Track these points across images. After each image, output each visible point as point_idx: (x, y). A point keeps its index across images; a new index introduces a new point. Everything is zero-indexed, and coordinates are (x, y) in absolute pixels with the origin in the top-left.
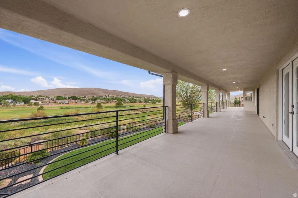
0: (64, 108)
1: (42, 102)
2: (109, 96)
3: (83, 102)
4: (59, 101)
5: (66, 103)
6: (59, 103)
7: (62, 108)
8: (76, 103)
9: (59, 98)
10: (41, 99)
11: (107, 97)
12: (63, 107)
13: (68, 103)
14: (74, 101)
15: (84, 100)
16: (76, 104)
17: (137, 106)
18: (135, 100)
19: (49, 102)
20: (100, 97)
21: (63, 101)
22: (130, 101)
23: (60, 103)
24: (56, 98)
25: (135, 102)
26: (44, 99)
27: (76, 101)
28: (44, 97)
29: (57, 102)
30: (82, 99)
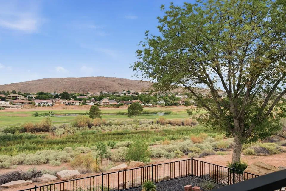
0: (41, 115)
1: (12, 103)
2: (129, 92)
3: (77, 103)
4: (37, 102)
5: (49, 106)
6: (37, 104)
7: (36, 115)
8: (67, 105)
9: (41, 96)
10: (13, 97)
11: (125, 94)
12: (39, 113)
13: (52, 106)
14: (62, 102)
15: (80, 100)
16: (66, 107)
17: (178, 113)
18: (178, 99)
19: (23, 103)
20: (113, 93)
21: (44, 101)
22: (166, 101)
23: (39, 106)
24: (35, 96)
25: (176, 105)
26: (17, 98)
27: (67, 101)
28: (19, 93)
29: (35, 104)
30: (78, 97)
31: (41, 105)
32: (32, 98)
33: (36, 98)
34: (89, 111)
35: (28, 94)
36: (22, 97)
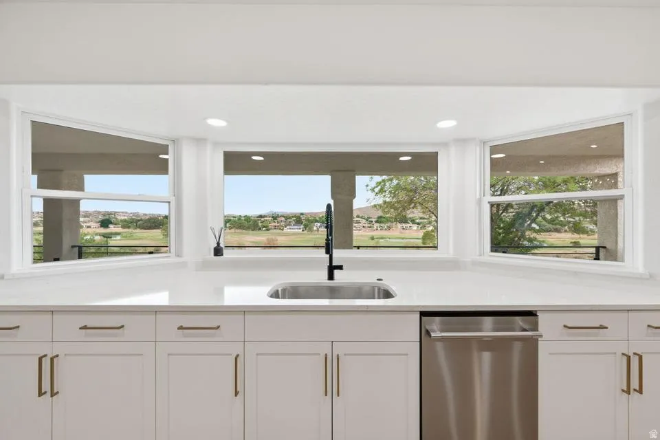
3: (415, 227)
6: (375, 228)
7: (373, 238)
8: (403, 229)
9: (381, 220)
14: (400, 226)
15: (419, 224)
16: (402, 231)
21: (382, 225)
23: (377, 229)
24: (375, 220)
27: (404, 225)
28: (362, 218)
29: (373, 227)
30: (417, 221)
31: (379, 229)
32: (372, 222)
33: (377, 222)
34: (421, 237)
35: (369, 218)
36: (364, 221)
